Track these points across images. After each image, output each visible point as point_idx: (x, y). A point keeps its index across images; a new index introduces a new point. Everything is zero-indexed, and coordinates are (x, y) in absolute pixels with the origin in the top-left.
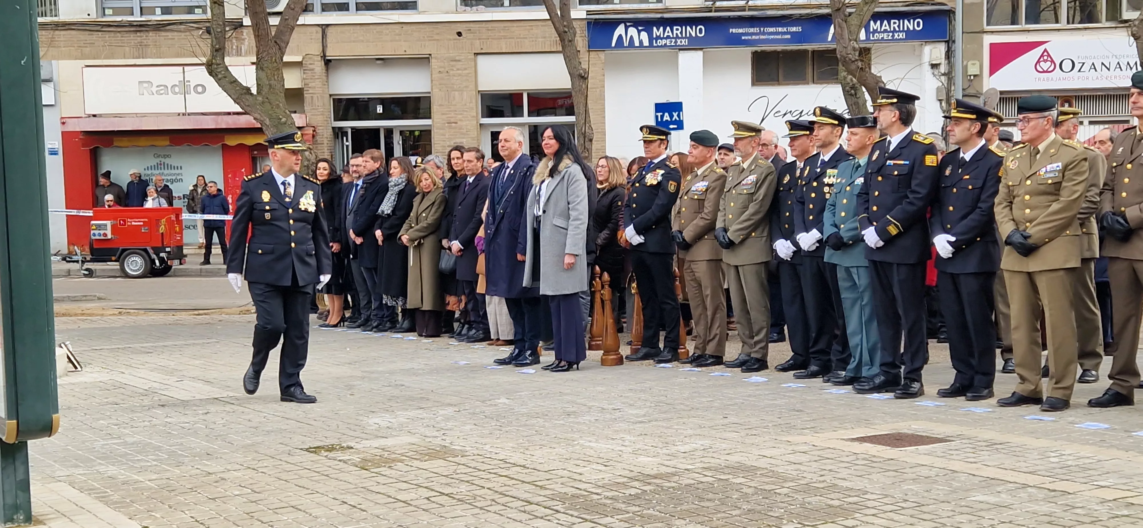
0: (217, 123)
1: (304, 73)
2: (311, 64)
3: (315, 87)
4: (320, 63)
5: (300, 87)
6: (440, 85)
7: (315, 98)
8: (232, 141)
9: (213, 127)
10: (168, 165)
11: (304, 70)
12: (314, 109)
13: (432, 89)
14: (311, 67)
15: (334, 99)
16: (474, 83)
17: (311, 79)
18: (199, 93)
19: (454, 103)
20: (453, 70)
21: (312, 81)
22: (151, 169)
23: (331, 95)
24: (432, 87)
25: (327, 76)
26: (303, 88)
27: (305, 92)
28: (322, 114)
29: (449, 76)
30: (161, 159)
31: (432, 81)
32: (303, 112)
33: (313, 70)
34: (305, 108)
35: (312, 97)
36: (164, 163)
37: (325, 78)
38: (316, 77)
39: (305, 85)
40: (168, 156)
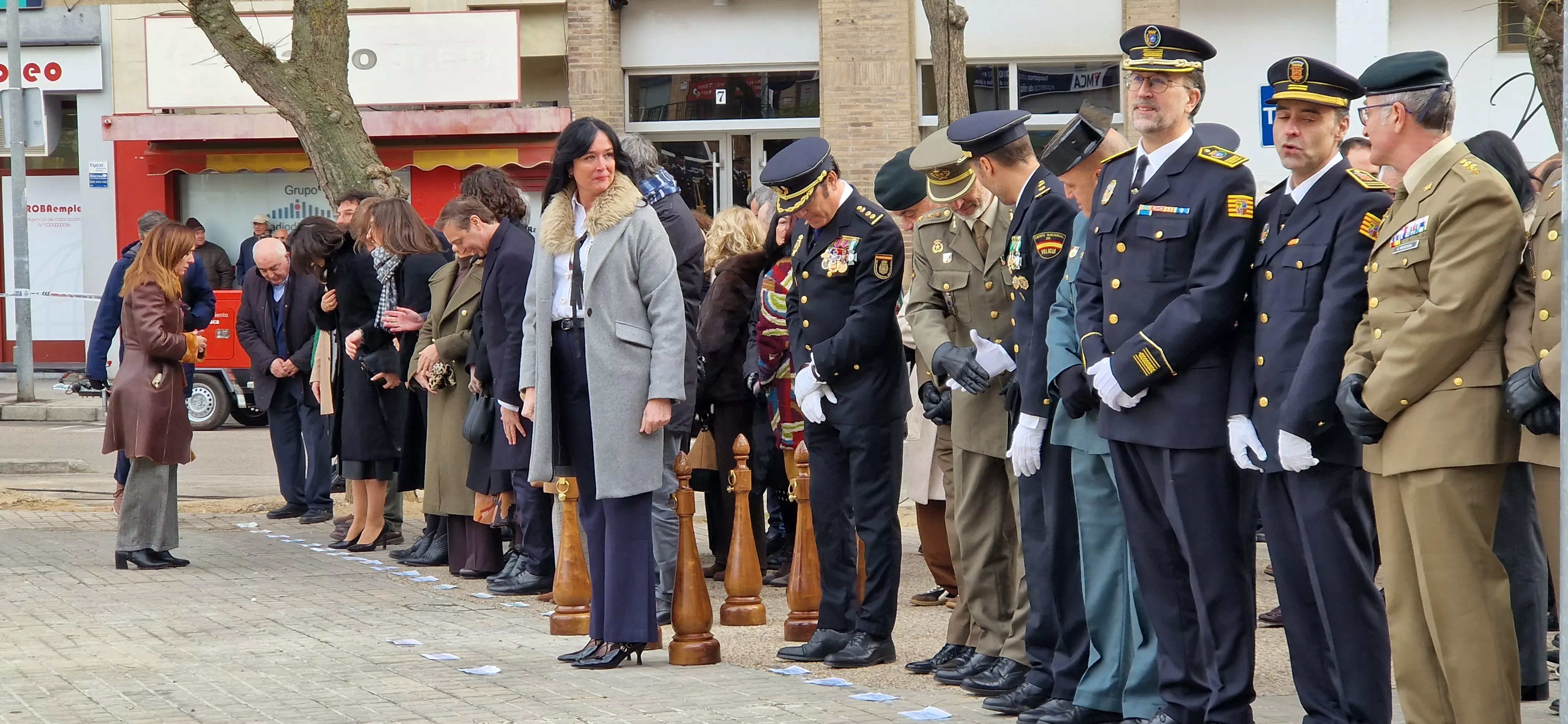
0: (396, 126)
1: (569, 26)
2: (583, 9)
3: (589, 55)
4: (600, 6)
5: (562, 53)
6: (838, 47)
7: (590, 77)
8: (427, 162)
9: (388, 133)
10: (310, 207)
11: (570, 20)
12: (586, 97)
13: (822, 56)
14: (582, 13)
15: (630, 77)
16: (906, 44)
17: (583, 38)
18: (364, 67)
19: (865, 84)
20: (864, 18)
21: (584, 41)
22: (280, 217)
23: (624, 70)
24: (822, 50)
25: (619, 32)
26: (566, 57)
27: (570, 64)
28: (604, 108)
29: (856, 29)
30: (297, 196)
31: (822, 39)
32: (567, 105)
33: (587, 19)
34: (570, 95)
35: (584, 74)
36: (304, 204)
37: (611, 36)
38: (593, 34)
39: (571, 49)
40: (311, 191)
